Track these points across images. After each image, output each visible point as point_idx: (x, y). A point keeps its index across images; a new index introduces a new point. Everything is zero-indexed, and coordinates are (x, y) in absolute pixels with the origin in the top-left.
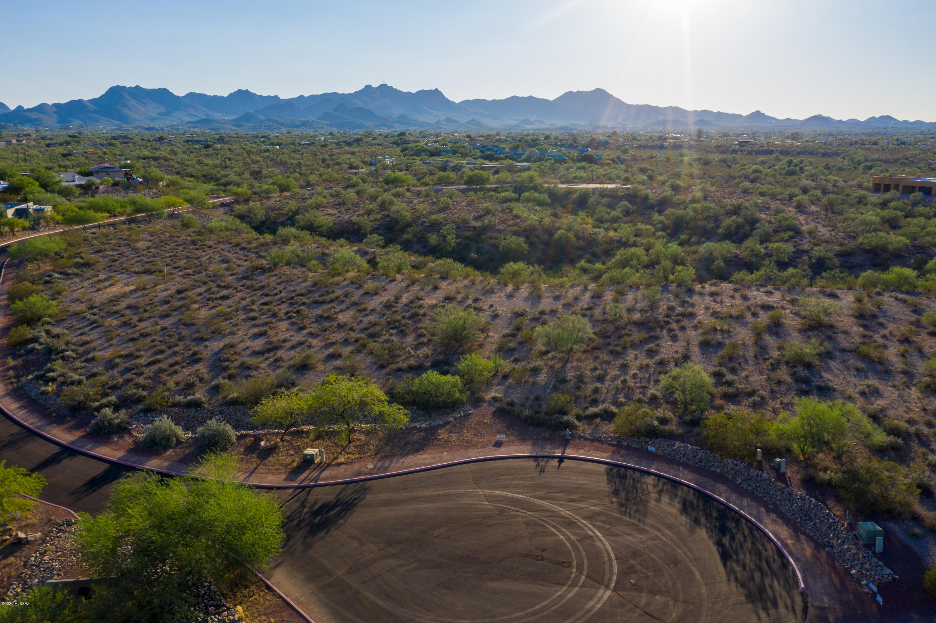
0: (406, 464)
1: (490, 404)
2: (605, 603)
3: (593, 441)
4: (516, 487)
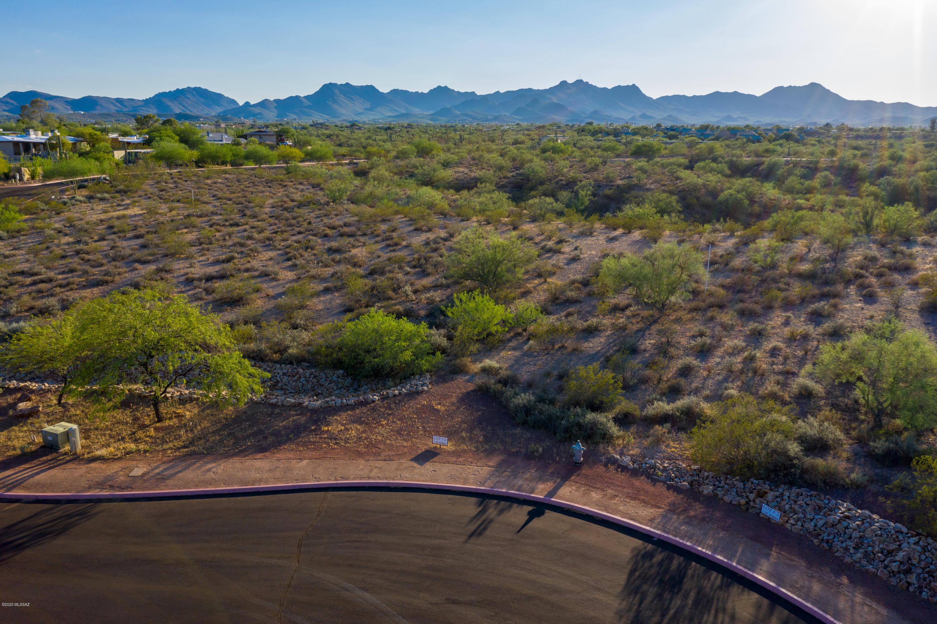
1: (470, 379)
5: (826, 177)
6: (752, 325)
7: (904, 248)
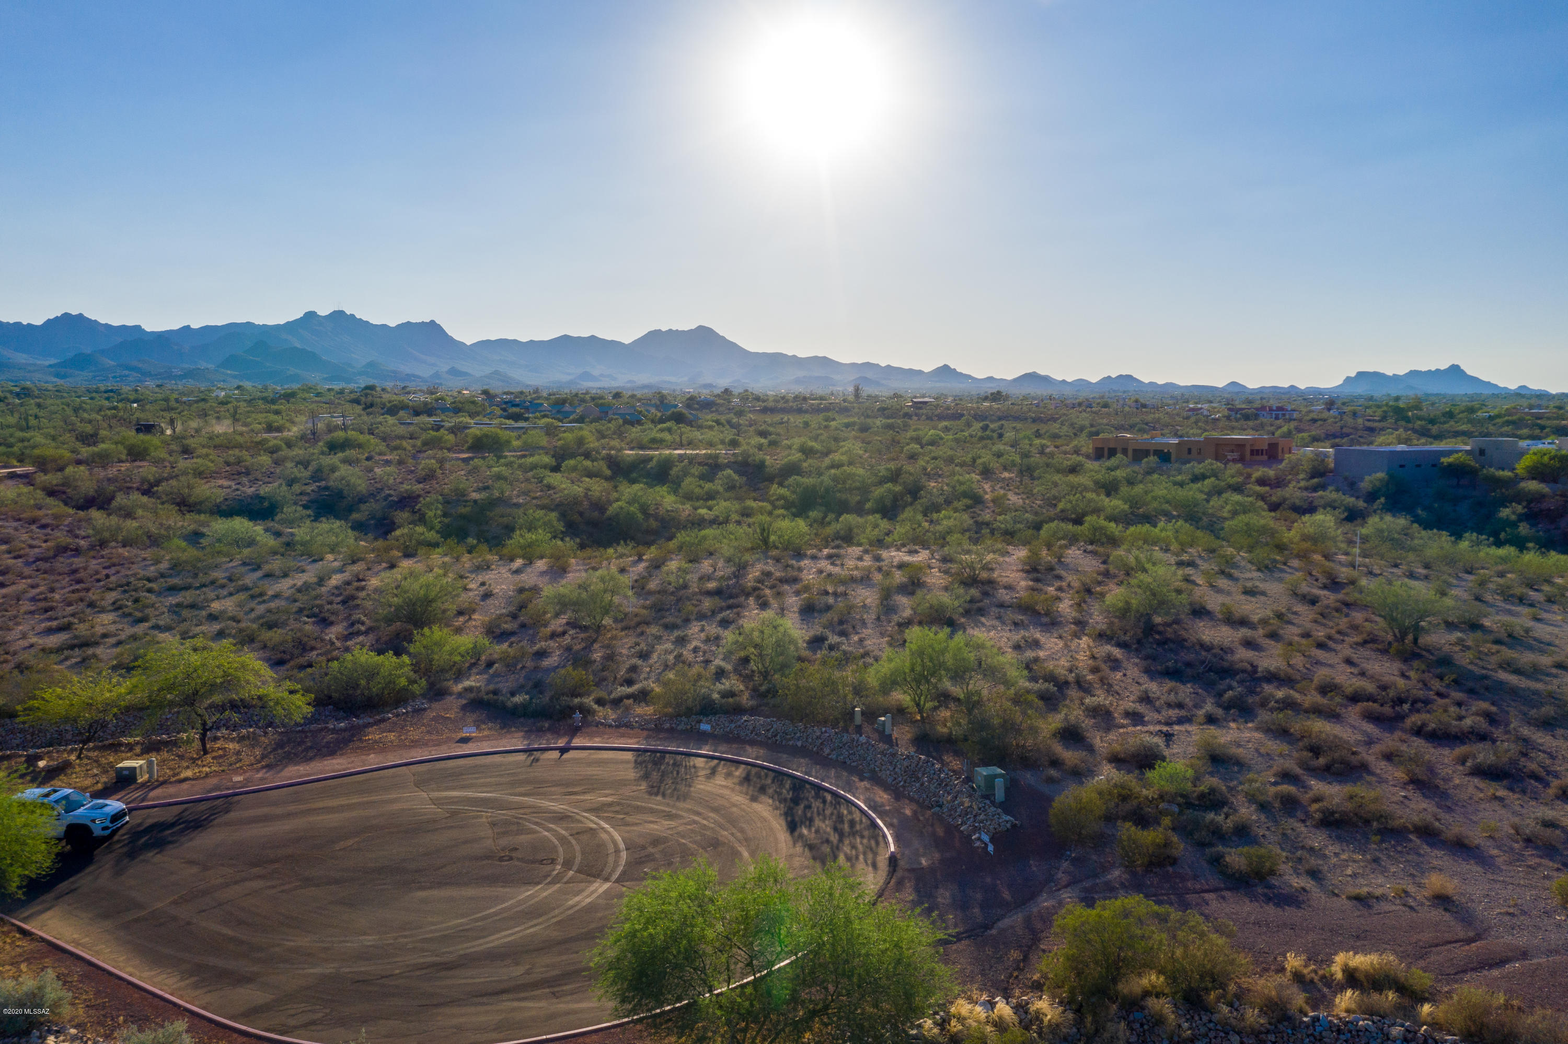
0: (302, 772)
1: (460, 695)
2: (598, 897)
3: (617, 727)
4: (483, 785)
5: (729, 477)
6: (676, 633)
7: (794, 562)
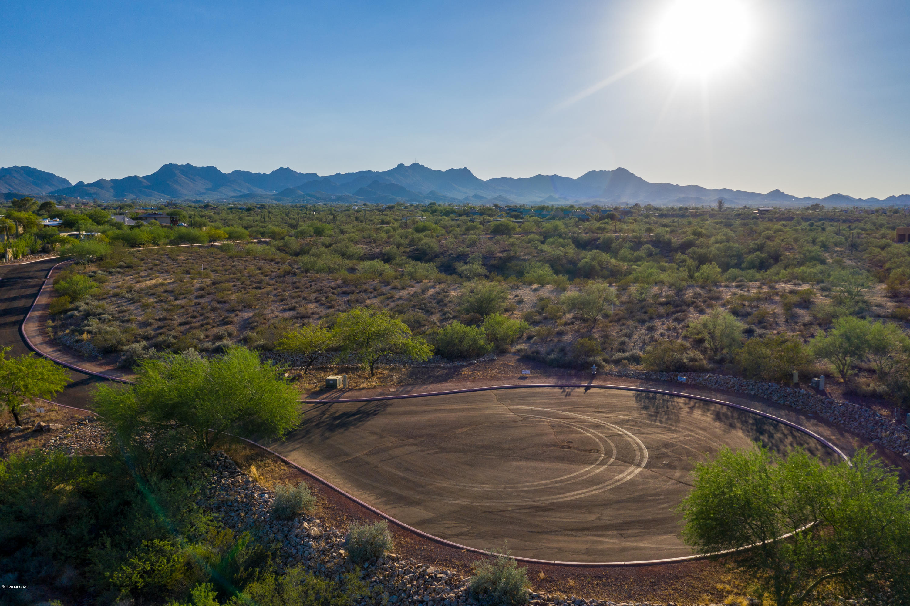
0: (429, 389)
1: (515, 353)
2: (636, 476)
3: (620, 376)
4: (540, 404)
5: (649, 248)
6: (648, 324)
7: (715, 288)
